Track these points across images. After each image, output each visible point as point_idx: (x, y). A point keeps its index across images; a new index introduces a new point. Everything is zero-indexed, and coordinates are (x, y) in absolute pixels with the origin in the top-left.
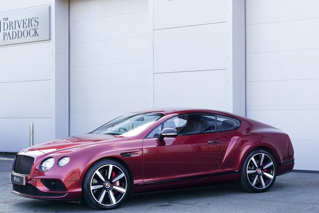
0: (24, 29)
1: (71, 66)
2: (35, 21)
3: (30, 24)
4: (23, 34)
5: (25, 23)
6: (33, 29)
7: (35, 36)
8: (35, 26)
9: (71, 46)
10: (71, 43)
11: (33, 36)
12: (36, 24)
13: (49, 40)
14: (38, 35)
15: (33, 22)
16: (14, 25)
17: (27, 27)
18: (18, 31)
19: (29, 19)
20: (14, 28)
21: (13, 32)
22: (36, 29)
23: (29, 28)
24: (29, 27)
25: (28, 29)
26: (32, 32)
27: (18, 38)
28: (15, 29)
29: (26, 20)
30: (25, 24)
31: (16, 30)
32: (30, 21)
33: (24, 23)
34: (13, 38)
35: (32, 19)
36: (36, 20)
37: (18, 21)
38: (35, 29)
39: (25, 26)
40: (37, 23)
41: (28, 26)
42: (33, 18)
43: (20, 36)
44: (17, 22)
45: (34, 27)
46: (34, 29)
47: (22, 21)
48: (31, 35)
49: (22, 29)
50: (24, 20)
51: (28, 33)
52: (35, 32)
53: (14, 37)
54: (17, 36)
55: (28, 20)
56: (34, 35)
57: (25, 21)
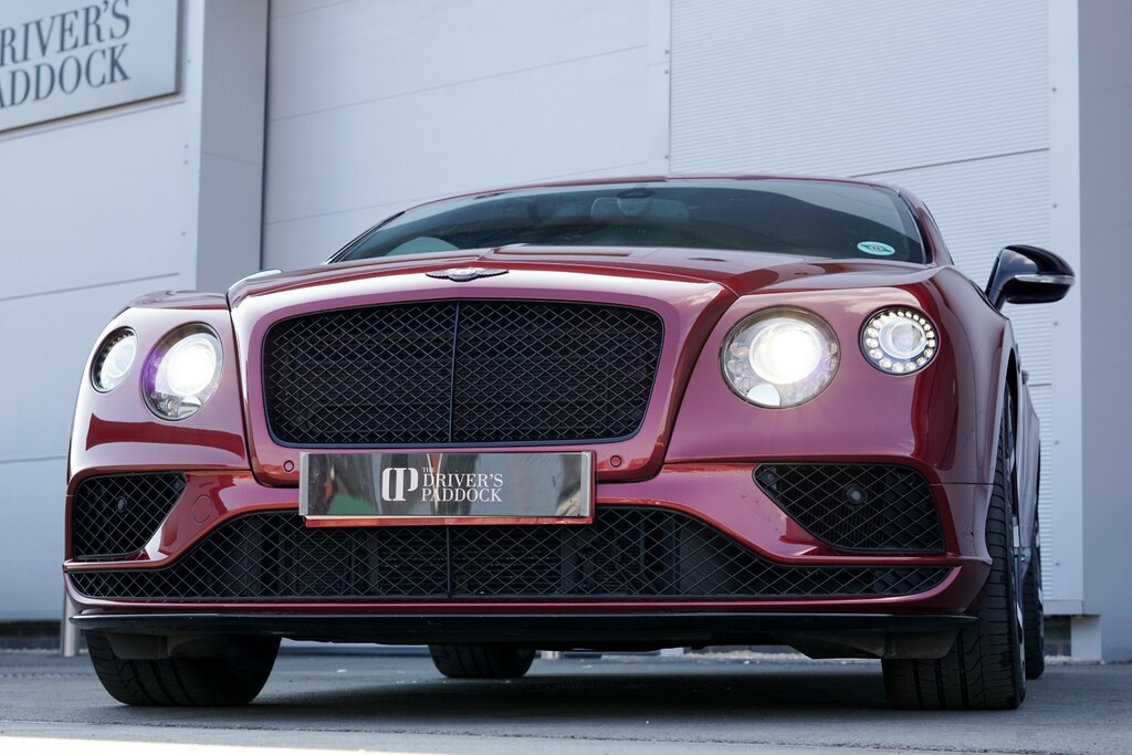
0: (63, 56)
1: (270, 217)
2: (116, 15)
3: (92, 29)
4: (57, 78)
5: (71, 29)
6: (104, 52)
7: (112, 80)
8: (112, 36)
9: (275, 128)
10: (274, 114)
11: (103, 82)
12: (119, 26)
13: (176, 93)
14: (125, 77)
15: (107, 21)
16: (19, 44)
17: (76, 46)
18: (38, 68)
19: (87, 10)
20: (19, 55)
21: (14, 74)
22: (117, 51)
23: (87, 51)
24: (86, 42)
25: (82, 54)
26: (101, 67)
27: (37, 97)
28: (25, 58)
29: (76, 13)
30: (67, 34)
31: (29, 67)
32: (91, 17)
33: (67, 26)
34: (13, 103)
35: (102, 7)
36: (121, 9)
37: (38, 24)
38: (113, 50)
39: (69, 42)
40: (122, 24)
41: (81, 41)
42: (106, 3)
43: (43, 91)
44: (33, 30)
45: (108, 43)
46: (108, 53)
47: (58, 21)
48: (96, 79)
49: (54, 58)
50: (63, 17)
51: (83, 72)
52: (114, 63)
53: (19, 97)
54: (33, 89)
55: (82, 15)
56: (108, 79)
57: (70, 18)
